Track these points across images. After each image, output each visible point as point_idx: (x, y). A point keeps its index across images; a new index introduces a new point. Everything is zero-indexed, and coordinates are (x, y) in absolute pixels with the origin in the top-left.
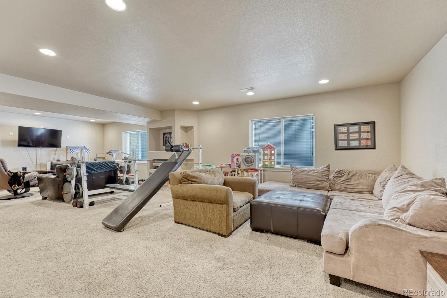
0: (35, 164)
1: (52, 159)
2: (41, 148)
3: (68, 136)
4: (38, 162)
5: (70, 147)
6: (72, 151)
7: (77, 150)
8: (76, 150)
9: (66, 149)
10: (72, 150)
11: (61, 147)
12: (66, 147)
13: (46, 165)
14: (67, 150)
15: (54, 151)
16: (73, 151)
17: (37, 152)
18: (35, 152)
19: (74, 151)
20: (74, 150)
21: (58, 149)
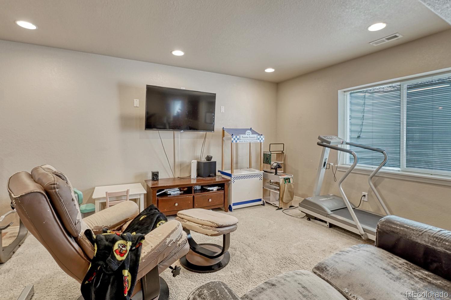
0: (172, 165)
1: (198, 154)
2: (182, 131)
3: (224, 107)
4: (177, 160)
5: (229, 130)
6: (234, 139)
7: (244, 136)
8: (242, 135)
9: (221, 134)
10: (234, 137)
11: (214, 130)
12: (221, 130)
13: (189, 166)
14: (223, 135)
15: (201, 137)
16: (236, 139)
17: (176, 139)
18: (173, 139)
19: (238, 139)
20: (238, 137)
21: (208, 133)
